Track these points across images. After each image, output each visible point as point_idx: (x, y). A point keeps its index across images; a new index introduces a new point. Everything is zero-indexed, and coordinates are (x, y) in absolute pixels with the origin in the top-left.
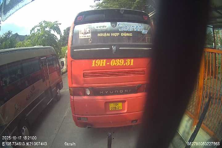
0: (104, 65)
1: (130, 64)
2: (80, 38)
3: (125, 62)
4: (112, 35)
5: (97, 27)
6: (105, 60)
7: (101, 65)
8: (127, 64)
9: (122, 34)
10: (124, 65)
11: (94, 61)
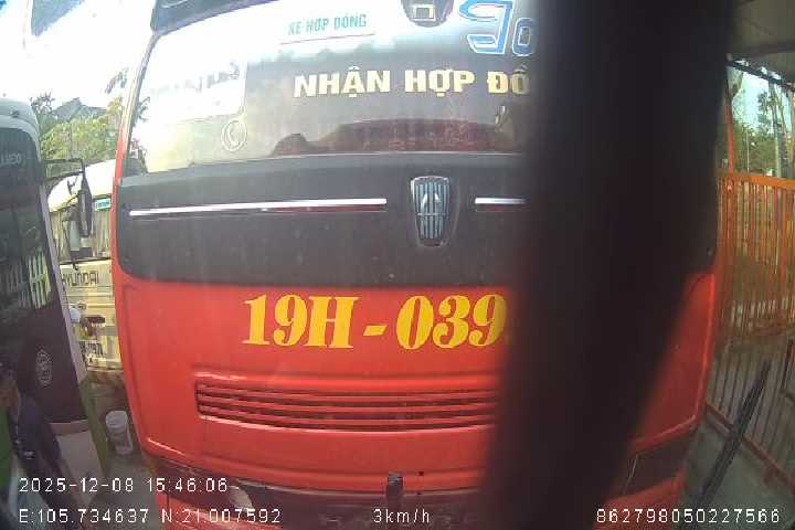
0: (341, 340)
4: (409, 88)
5: (294, 29)
6: (346, 304)
7: (317, 340)
9: (497, 83)
11: (258, 306)
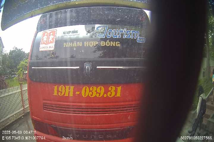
0: (71, 95)
1: (116, 94)
2: (40, 50)
3: (106, 92)
5: (64, 33)
7: (67, 95)
8: (110, 95)
9: (103, 44)
10: (105, 96)
11: (56, 87)
